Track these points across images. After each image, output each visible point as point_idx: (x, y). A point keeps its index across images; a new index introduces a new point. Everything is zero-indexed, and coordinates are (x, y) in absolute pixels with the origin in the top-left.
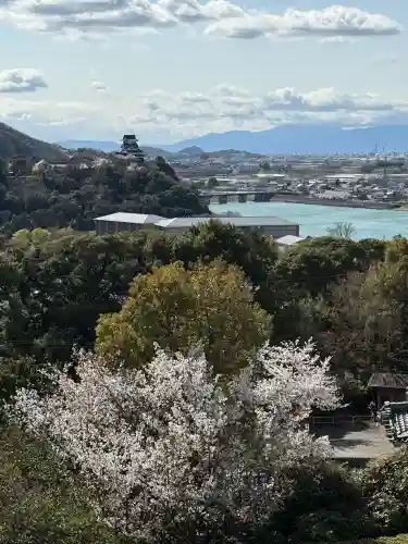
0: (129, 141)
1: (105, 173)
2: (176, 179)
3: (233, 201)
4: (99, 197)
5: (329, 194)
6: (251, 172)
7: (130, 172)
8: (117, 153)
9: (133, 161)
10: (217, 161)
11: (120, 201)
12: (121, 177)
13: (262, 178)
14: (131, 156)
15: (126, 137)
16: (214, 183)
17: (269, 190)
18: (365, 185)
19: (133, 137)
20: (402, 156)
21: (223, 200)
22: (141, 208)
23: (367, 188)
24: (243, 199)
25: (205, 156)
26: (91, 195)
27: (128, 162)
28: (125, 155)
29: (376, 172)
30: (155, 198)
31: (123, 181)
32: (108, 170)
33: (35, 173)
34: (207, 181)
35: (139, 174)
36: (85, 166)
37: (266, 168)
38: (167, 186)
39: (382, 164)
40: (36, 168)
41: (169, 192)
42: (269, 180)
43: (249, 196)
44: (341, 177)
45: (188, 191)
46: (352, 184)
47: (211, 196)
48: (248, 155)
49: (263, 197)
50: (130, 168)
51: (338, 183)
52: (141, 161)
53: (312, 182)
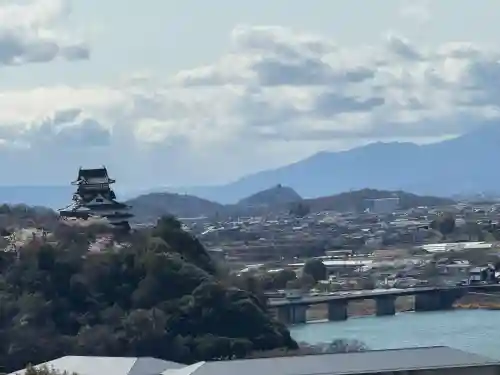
0: (93, 186)
1: (36, 262)
3: (364, 313)
4: (22, 321)
6: (409, 240)
7: (96, 255)
8: (64, 214)
9: (101, 230)
10: (329, 218)
11: (75, 328)
12: (73, 269)
13: (438, 255)
14: (96, 219)
15: (85, 174)
16: (318, 272)
17: (449, 283)
19: (102, 173)
21: (338, 311)
22: (123, 341)
24: (386, 306)
25: (301, 209)
27: (93, 232)
28: (85, 216)
30: (155, 315)
31: (79, 278)
32: (44, 256)
34: (299, 266)
35: (116, 259)
37: (446, 228)
38: (186, 285)
41: (190, 301)
42: (453, 256)
43: (399, 300)
47: (307, 305)
49: (434, 300)
50: (95, 247)
52: (122, 231)
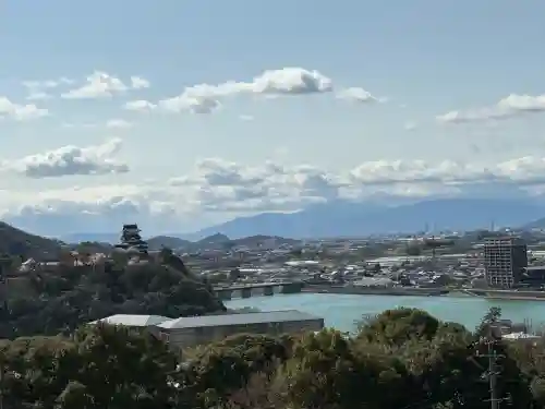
0: (131, 233)
1: (103, 269)
2: (186, 273)
4: (95, 298)
5: (367, 281)
6: (281, 260)
7: (132, 266)
8: (116, 246)
9: (136, 254)
10: (242, 249)
11: (121, 301)
12: (120, 273)
13: (294, 267)
14: (132, 249)
15: (126, 227)
16: (237, 275)
17: (299, 280)
18: (409, 269)
19: (135, 227)
20: (455, 233)
21: (246, 293)
22: (144, 307)
23: (412, 272)
24: (269, 291)
25: (231, 244)
26: (86, 296)
27: (130, 255)
28: (126, 247)
29: (424, 254)
30: (159, 295)
32: (107, 266)
33: (24, 274)
34: (228, 273)
35: (141, 269)
36: (80, 263)
37: (297, 254)
38: (174, 281)
39: (431, 245)
40: (24, 267)
41: (176, 288)
42: (301, 268)
43: (276, 288)
44: (382, 261)
45: (199, 286)
46: (395, 269)
47: (232, 291)
48: (279, 240)
49: (292, 288)
50: (130, 263)
51: (378, 268)
52: (144, 255)
53: (350, 268)
